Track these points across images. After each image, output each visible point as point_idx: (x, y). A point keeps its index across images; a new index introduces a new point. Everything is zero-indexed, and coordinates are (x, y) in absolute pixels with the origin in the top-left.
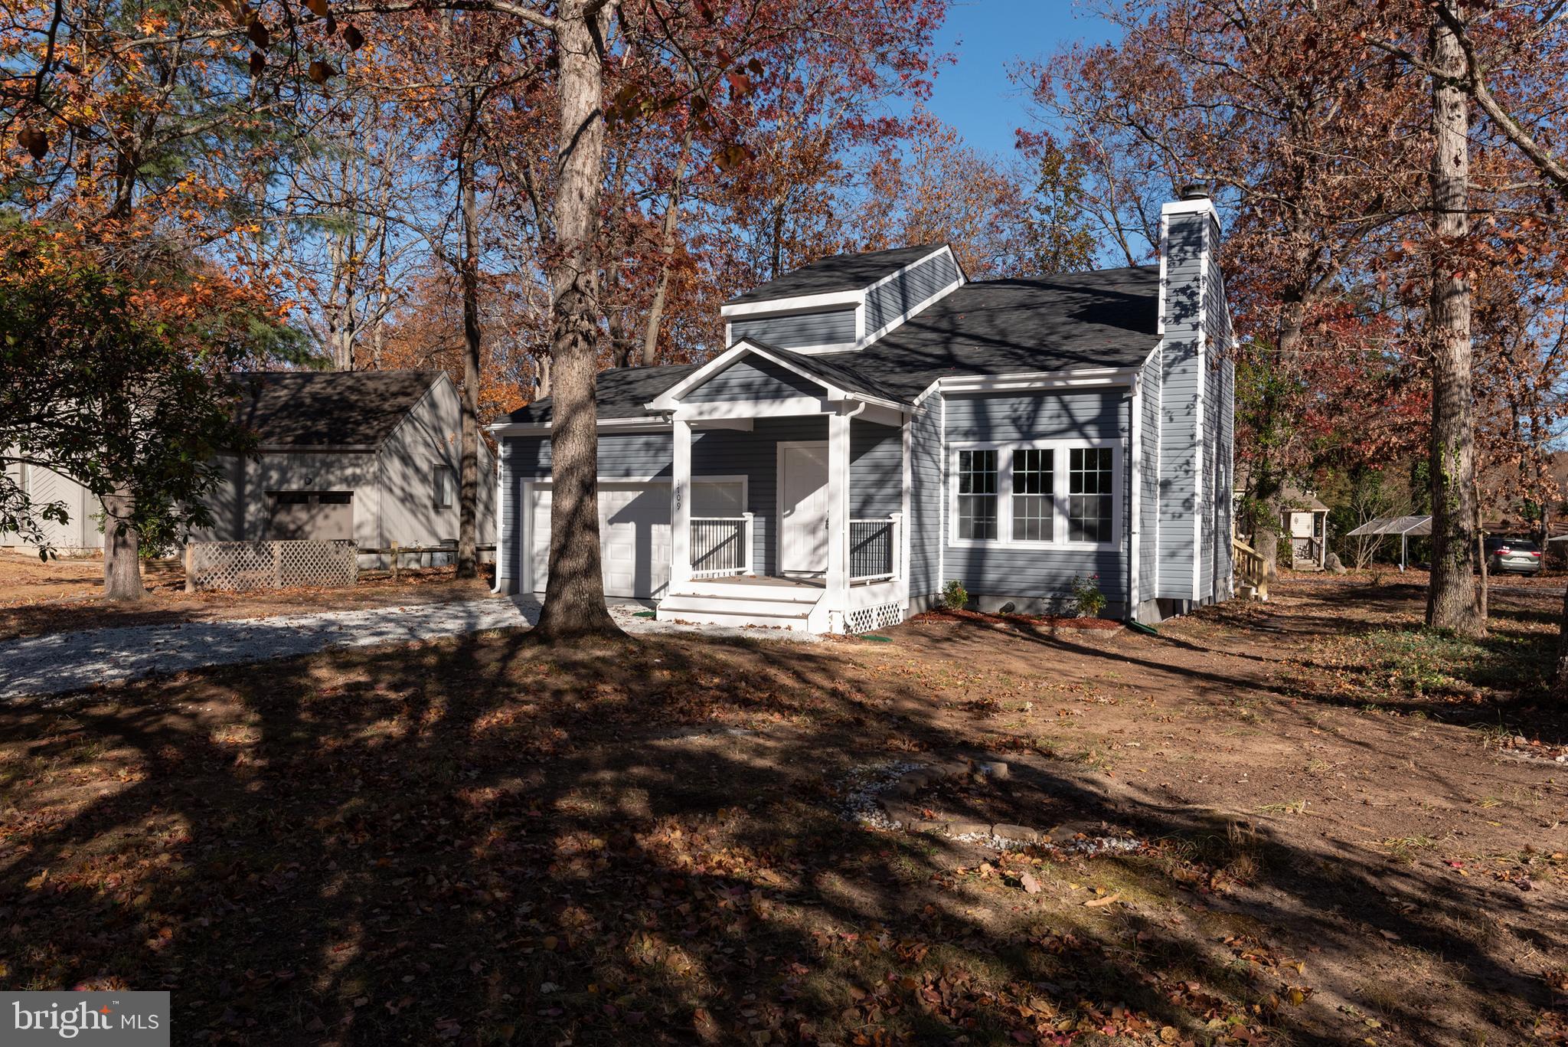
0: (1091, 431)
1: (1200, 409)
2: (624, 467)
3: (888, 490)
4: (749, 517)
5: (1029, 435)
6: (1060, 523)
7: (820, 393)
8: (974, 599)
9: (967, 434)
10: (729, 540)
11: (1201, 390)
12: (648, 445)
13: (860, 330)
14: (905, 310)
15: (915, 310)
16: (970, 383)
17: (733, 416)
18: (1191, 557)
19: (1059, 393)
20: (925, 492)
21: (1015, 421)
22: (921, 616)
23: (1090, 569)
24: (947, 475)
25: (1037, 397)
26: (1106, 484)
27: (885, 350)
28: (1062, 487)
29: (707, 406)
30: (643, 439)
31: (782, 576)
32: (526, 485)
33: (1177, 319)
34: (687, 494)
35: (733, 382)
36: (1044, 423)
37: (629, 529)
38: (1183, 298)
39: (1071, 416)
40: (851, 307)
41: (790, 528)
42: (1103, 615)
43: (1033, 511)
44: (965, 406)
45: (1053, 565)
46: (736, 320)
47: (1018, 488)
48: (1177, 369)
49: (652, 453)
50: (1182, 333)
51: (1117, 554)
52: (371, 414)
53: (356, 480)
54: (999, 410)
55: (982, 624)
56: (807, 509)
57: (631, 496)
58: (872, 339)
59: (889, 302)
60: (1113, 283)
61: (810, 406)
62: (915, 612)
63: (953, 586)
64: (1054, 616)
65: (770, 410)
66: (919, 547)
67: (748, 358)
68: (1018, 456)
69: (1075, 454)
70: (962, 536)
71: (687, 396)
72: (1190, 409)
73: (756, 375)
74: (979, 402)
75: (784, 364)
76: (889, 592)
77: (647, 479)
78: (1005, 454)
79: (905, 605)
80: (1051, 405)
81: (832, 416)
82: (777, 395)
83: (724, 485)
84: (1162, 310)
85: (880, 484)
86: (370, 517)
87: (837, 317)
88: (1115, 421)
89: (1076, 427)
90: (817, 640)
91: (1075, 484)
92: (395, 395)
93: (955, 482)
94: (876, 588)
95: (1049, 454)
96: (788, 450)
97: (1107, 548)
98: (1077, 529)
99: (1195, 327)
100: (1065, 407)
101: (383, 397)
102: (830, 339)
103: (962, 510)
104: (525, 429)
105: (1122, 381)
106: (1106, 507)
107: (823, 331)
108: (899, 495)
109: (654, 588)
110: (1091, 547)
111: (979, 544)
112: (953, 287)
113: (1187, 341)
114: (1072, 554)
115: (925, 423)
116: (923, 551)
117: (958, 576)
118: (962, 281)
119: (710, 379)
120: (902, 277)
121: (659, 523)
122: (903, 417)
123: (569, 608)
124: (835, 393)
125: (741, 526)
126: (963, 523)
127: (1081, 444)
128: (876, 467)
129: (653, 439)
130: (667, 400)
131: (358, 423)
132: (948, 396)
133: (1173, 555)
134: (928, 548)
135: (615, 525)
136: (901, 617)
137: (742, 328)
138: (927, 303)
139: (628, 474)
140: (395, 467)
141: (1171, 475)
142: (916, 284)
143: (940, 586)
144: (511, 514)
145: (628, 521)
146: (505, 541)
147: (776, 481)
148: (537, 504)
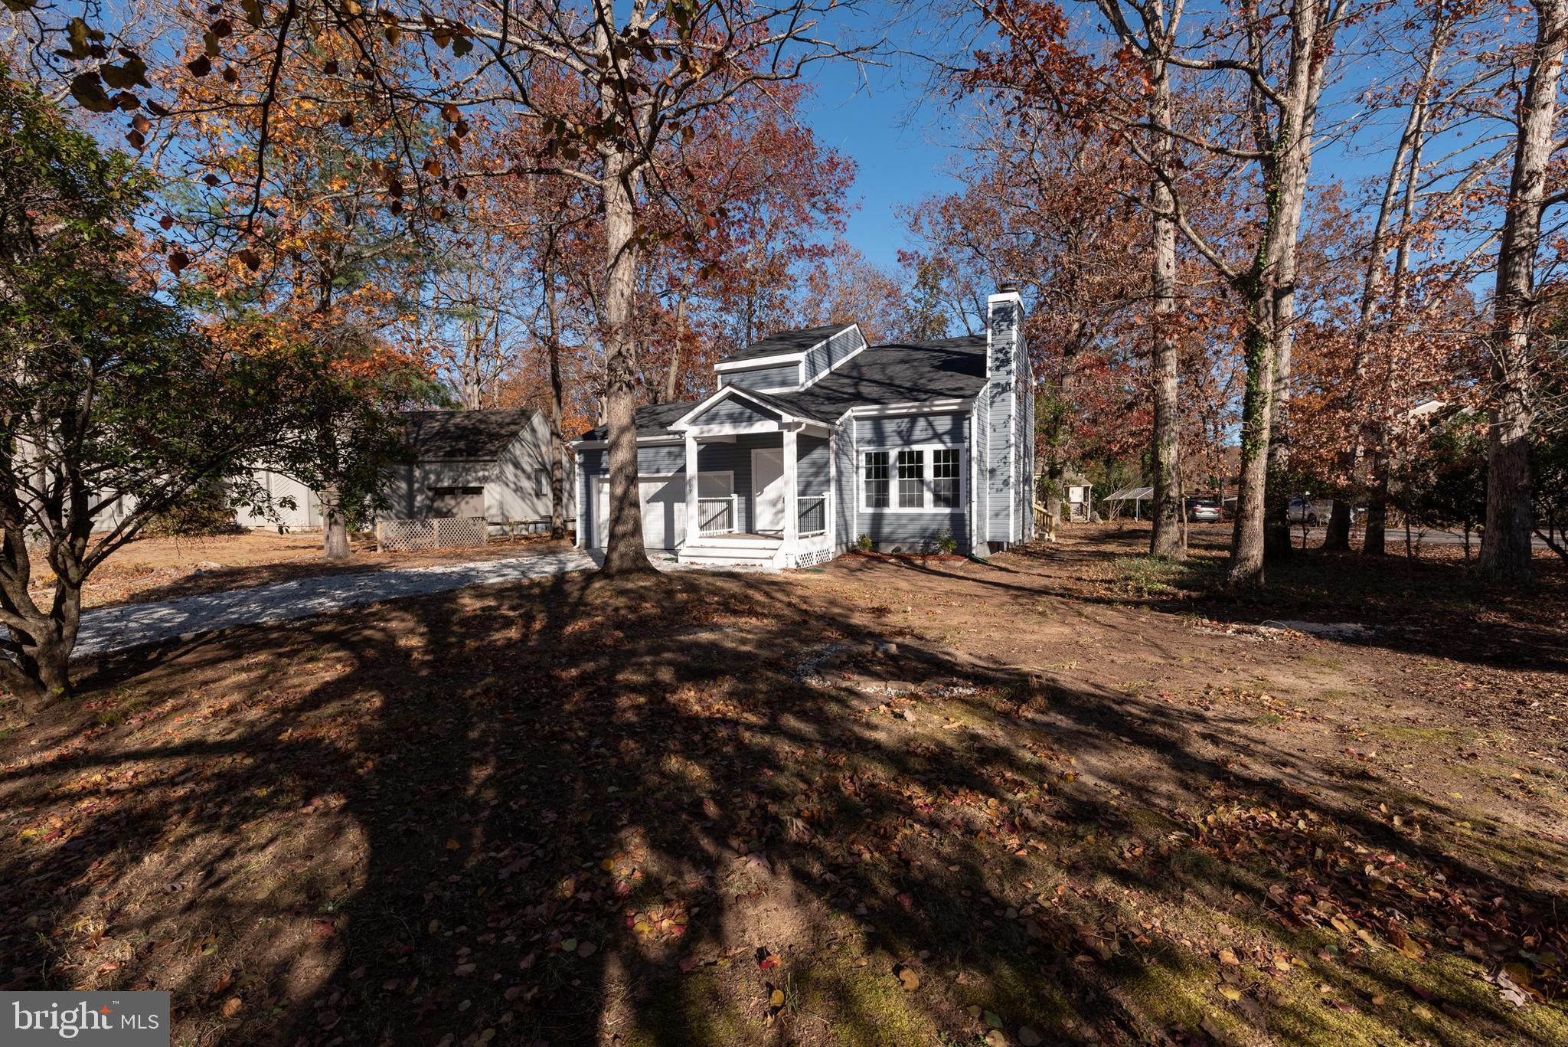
0: (946, 438)
1: (1013, 424)
2: (655, 467)
3: (821, 478)
4: (735, 497)
5: (908, 441)
6: (928, 496)
7: (778, 418)
8: (876, 545)
9: (869, 442)
10: (723, 512)
11: (1013, 413)
12: (670, 454)
13: (802, 378)
14: (830, 365)
15: (836, 365)
16: (871, 410)
17: (722, 434)
18: (1008, 515)
19: (926, 415)
20: (844, 479)
21: (899, 433)
22: (843, 556)
23: (947, 523)
24: (858, 468)
25: (913, 418)
26: (956, 471)
27: (817, 390)
28: (929, 474)
29: (706, 428)
30: (667, 449)
31: (756, 533)
32: (594, 480)
33: (998, 368)
34: (695, 483)
35: (722, 412)
36: (918, 434)
37: (660, 506)
38: (1001, 356)
39: (934, 429)
40: (796, 364)
41: (761, 503)
42: (955, 553)
43: (911, 490)
44: (868, 425)
45: (924, 522)
46: (724, 373)
47: (902, 475)
48: (998, 399)
49: (673, 458)
50: (1001, 377)
51: (963, 515)
52: (493, 437)
53: (485, 479)
54: (890, 427)
55: (881, 560)
56: (771, 491)
57: (660, 485)
58: (810, 384)
59: (820, 360)
60: (958, 346)
61: (770, 426)
62: (839, 553)
63: (863, 537)
64: (924, 555)
65: (744, 430)
66: (842, 513)
67: (732, 397)
68: (901, 455)
69: (937, 453)
70: (868, 505)
71: (694, 421)
72: (1006, 424)
73: (737, 408)
74: (877, 422)
75: (755, 400)
76: (822, 542)
77: (670, 475)
78: (893, 454)
79: (833, 549)
80: (921, 423)
81: (785, 432)
82: (750, 420)
83: (719, 477)
84: (989, 363)
85: (816, 474)
86: (495, 503)
87: (788, 370)
88: (961, 432)
89: (937, 436)
90: (779, 572)
91: (937, 473)
92: (508, 424)
93: (863, 472)
94: (815, 539)
95: (920, 454)
96: (758, 455)
97: (957, 511)
98: (938, 500)
99: (1009, 373)
100: (930, 424)
101: (501, 425)
102: (783, 384)
103: (868, 489)
104: (592, 444)
105: (965, 407)
106: (956, 485)
107: (779, 379)
108: (828, 481)
109: (676, 543)
110: (947, 510)
111: (878, 511)
112: (860, 350)
113: (1003, 382)
114: (935, 515)
115: (844, 436)
116: (844, 516)
117: (866, 530)
118: (865, 346)
119: (707, 410)
120: (828, 344)
121: (678, 502)
122: (829, 432)
123: (622, 556)
124: (787, 418)
125: (730, 502)
126: (868, 498)
127: (940, 447)
128: (813, 464)
129: (673, 449)
130: (681, 424)
131: (485, 443)
132: (857, 419)
133: (997, 515)
134: (847, 514)
135: (651, 504)
136: (831, 556)
137: (728, 378)
138: (844, 360)
139: (658, 471)
140: (509, 470)
141: (995, 465)
142: (836, 349)
143: (855, 537)
144: (584, 498)
145: (659, 501)
146: (581, 515)
147: (751, 474)
148: (601, 492)
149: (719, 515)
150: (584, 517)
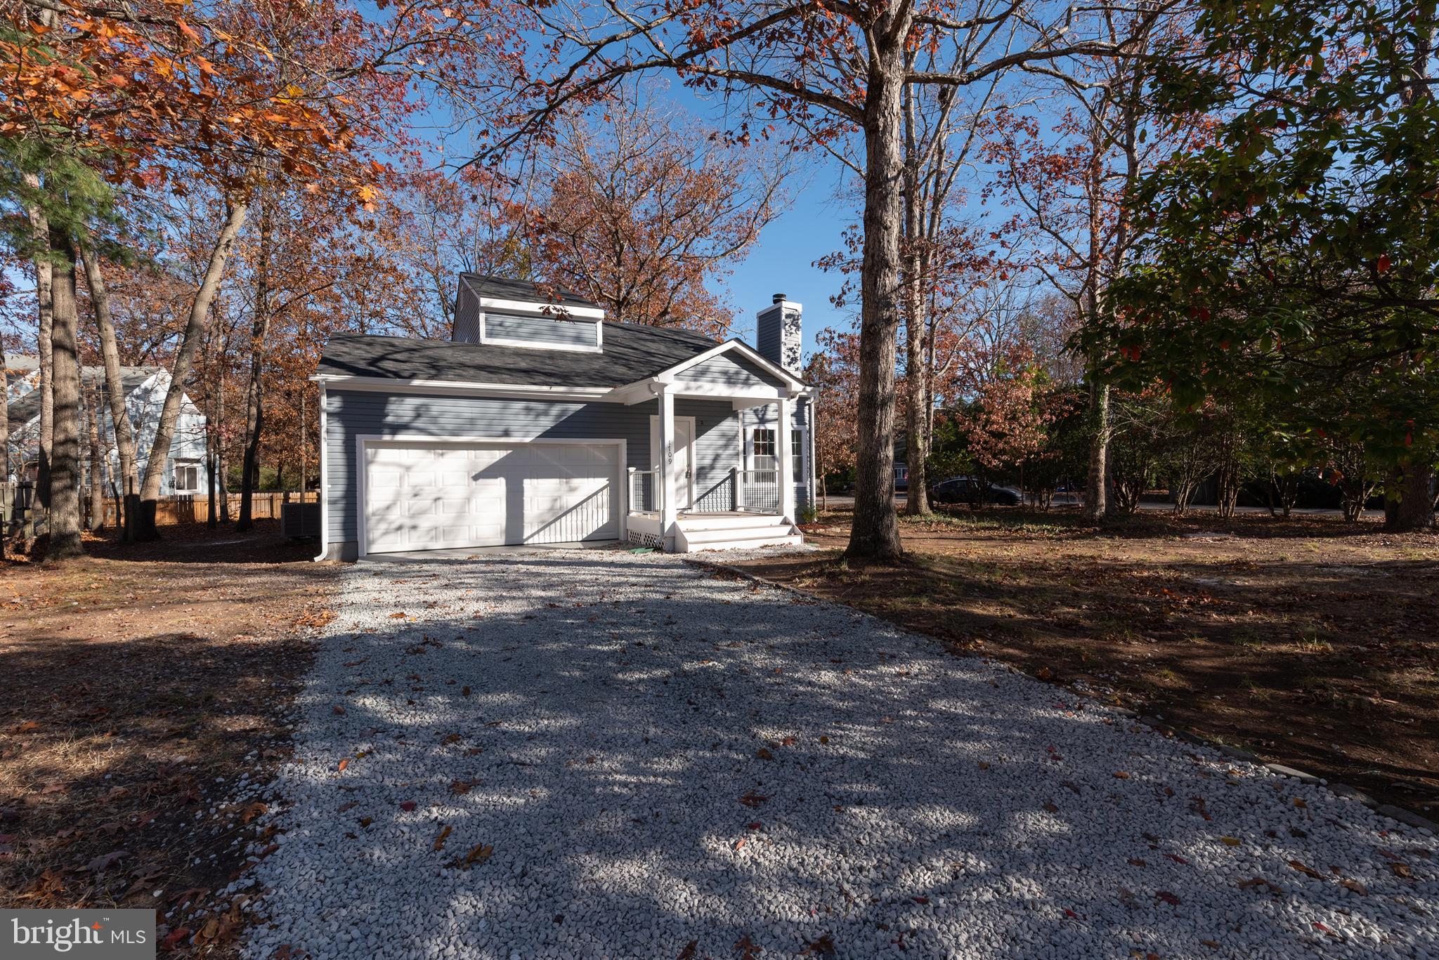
0: (794, 420)
2: (502, 428)
3: (730, 452)
5: (761, 420)
7: (780, 384)
10: (602, 490)
12: (528, 410)
13: (600, 339)
21: (757, 412)
26: (799, 450)
32: (361, 439)
36: (770, 414)
37: (498, 487)
40: (593, 321)
43: (764, 465)
46: (490, 311)
47: (757, 452)
49: (531, 417)
51: (805, 487)
57: (498, 455)
61: (769, 392)
65: (738, 392)
67: (734, 353)
71: (679, 376)
73: (733, 367)
77: (528, 440)
82: (746, 383)
83: (595, 446)
85: (726, 446)
87: (583, 326)
88: (803, 416)
97: (801, 485)
102: (578, 339)
104: (369, 384)
106: (797, 462)
107: (572, 334)
108: (738, 454)
109: (527, 533)
119: (700, 365)
121: (531, 477)
124: (797, 386)
128: (723, 436)
129: (533, 405)
130: (666, 377)
135: (481, 481)
137: (497, 319)
139: (506, 433)
144: (341, 473)
145: (496, 477)
146: (332, 502)
147: (649, 444)
148: (372, 462)
149: (596, 493)
150: (341, 505)
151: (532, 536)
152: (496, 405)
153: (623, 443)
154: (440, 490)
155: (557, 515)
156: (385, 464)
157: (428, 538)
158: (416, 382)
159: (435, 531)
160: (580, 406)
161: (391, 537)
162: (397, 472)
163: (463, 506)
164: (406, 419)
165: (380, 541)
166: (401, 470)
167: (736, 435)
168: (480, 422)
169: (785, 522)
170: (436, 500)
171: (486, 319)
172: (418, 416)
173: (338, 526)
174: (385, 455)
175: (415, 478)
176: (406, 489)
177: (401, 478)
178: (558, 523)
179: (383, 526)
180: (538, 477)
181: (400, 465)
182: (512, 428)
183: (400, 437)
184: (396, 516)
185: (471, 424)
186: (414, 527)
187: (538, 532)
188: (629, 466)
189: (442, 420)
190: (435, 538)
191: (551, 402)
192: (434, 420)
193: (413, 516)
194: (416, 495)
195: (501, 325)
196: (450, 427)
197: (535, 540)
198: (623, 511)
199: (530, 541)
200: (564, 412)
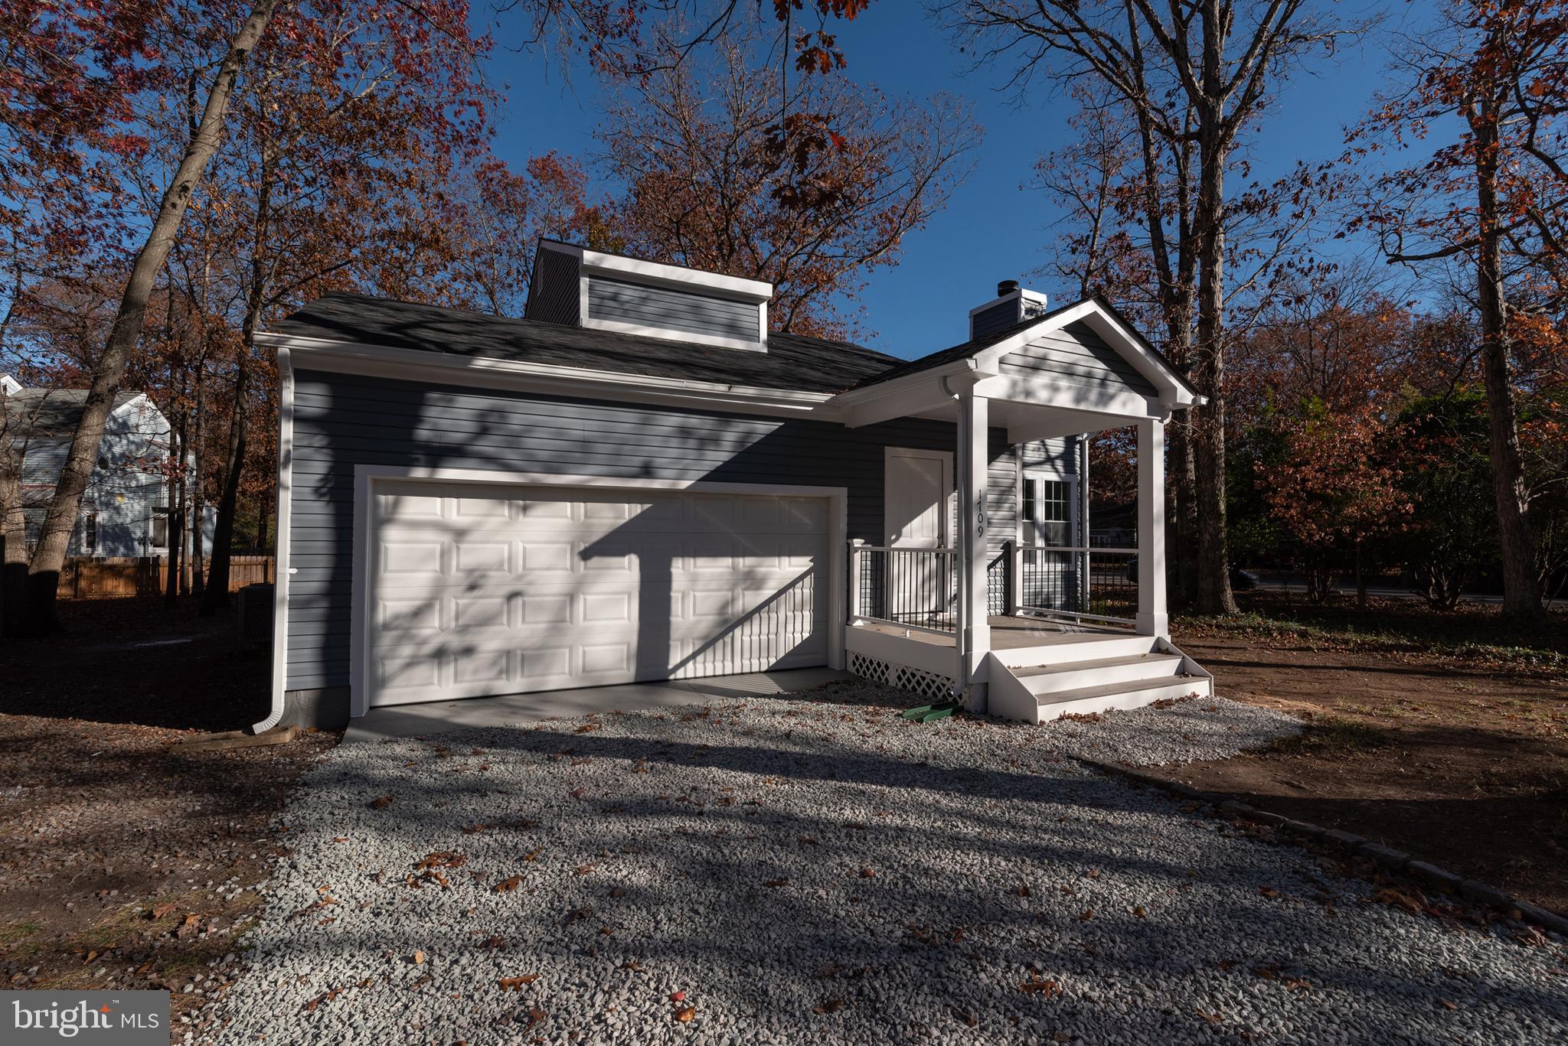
0: (1060, 466)
2: (638, 461)
3: (1005, 513)
10: (802, 577)
12: (684, 433)
13: (763, 331)
23: (1059, 584)
26: (1067, 513)
28: (1040, 514)
30: (674, 420)
32: (364, 474)
37: (627, 571)
39: (1047, 451)
40: (753, 300)
46: (599, 274)
49: (692, 443)
56: (916, 533)
57: (629, 511)
61: (1140, 406)
69: (1048, 484)
77: (684, 484)
83: (793, 500)
88: (1072, 459)
89: (1050, 461)
95: (1033, 483)
96: (895, 457)
107: (724, 321)
109: (675, 659)
110: (1059, 567)
121: (684, 554)
124: (1186, 396)
127: (1053, 477)
129: (694, 421)
135: (595, 561)
139: (647, 471)
144: (322, 542)
145: (623, 554)
146: (298, 604)
147: (882, 497)
148: (389, 520)
149: (792, 585)
150: (319, 610)
151: (683, 663)
152: (628, 418)
153: (840, 494)
154: (519, 578)
155: (727, 625)
156: (415, 525)
157: (493, 673)
158: (482, 363)
159: (508, 660)
160: (775, 426)
161: (421, 672)
162: (434, 541)
163: (562, 609)
164: (457, 437)
165: (399, 681)
166: (447, 538)
167: (1013, 486)
168: (600, 448)
169: (1159, 650)
170: (512, 596)
171: (591, 288)
172: (483, 431)
173: (309, 654)
174: (416, 507)
175: (471, 555)
176: (454, 574)
177: (444, 554)
178: (728, 639)
179: (407, 651)
180: (696, 554)
181: (442, 527)
182: (658, 461)
183: (448, 474)
184: (433, 629)
185: (582, 451)
186: (468, 651)
187: (693, 656)
188: (851, 535)
189: (530, 442)
190: (506, 672)
191: (725, 415)
192: (514, 440)
193: (463, 630)
194: (472, 587)
195: (614, 298)
196: (543, 455)
197: (690, 671)
198: (837, 617)
199: (680, 674)
200: (749, 434)
